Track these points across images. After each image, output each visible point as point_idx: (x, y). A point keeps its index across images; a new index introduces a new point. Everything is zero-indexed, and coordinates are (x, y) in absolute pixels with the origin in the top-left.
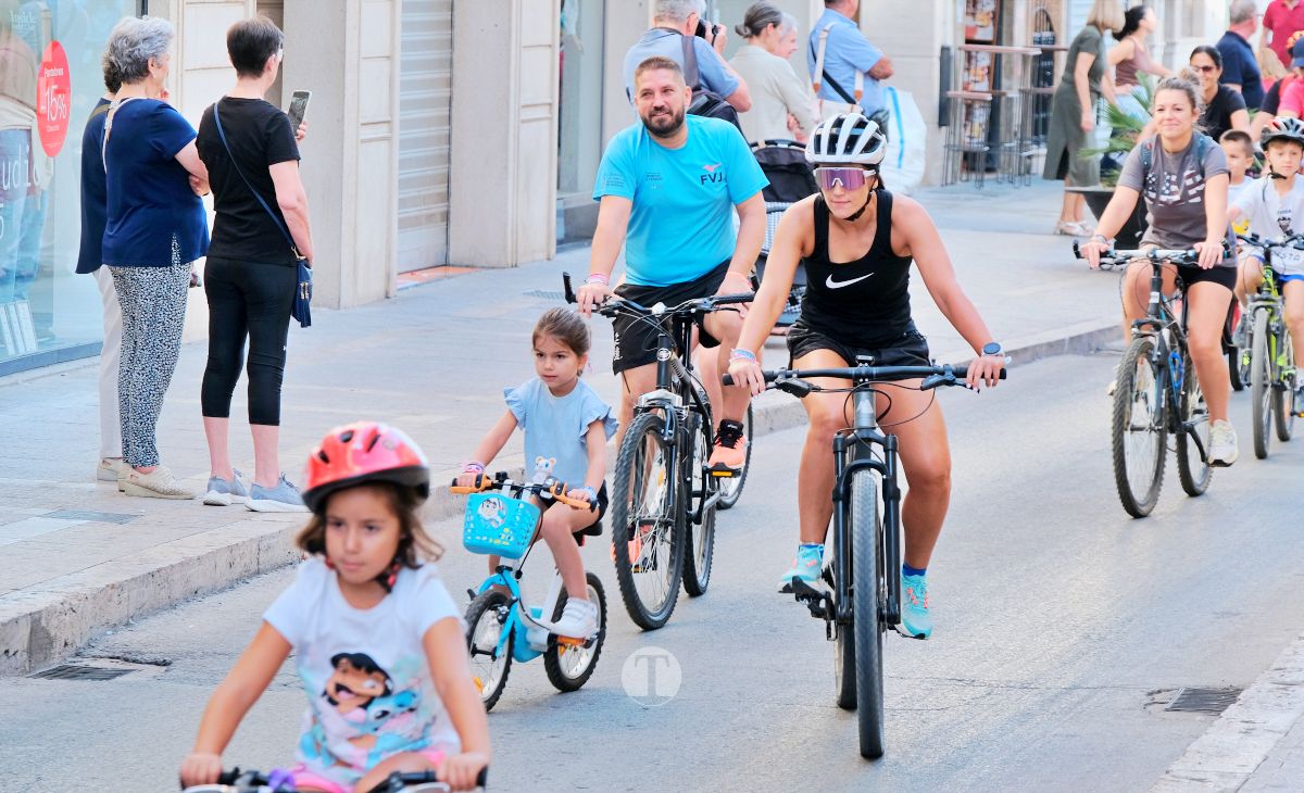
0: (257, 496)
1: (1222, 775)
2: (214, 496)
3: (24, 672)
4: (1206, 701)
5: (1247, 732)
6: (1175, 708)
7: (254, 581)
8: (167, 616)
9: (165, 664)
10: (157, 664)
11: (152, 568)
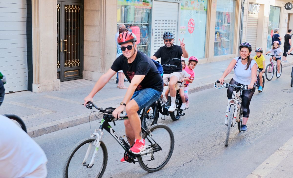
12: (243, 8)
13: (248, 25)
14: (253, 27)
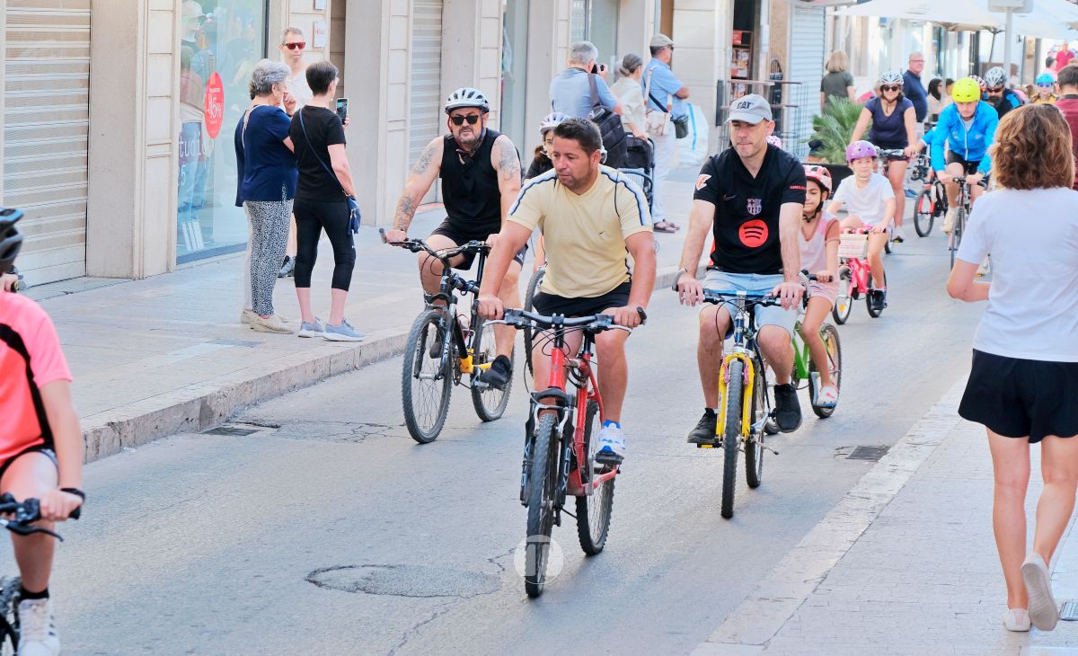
0: (330, 330)
1: (880, 495)
2: (304, 332)
3: (197, 431)
4: (869, 454)
5: (893, 471)
6: (853, 457)
7: (327, 381)
8: (277, 399)
9: (277, 427)
10: (272, 427)
11: (270, 372)
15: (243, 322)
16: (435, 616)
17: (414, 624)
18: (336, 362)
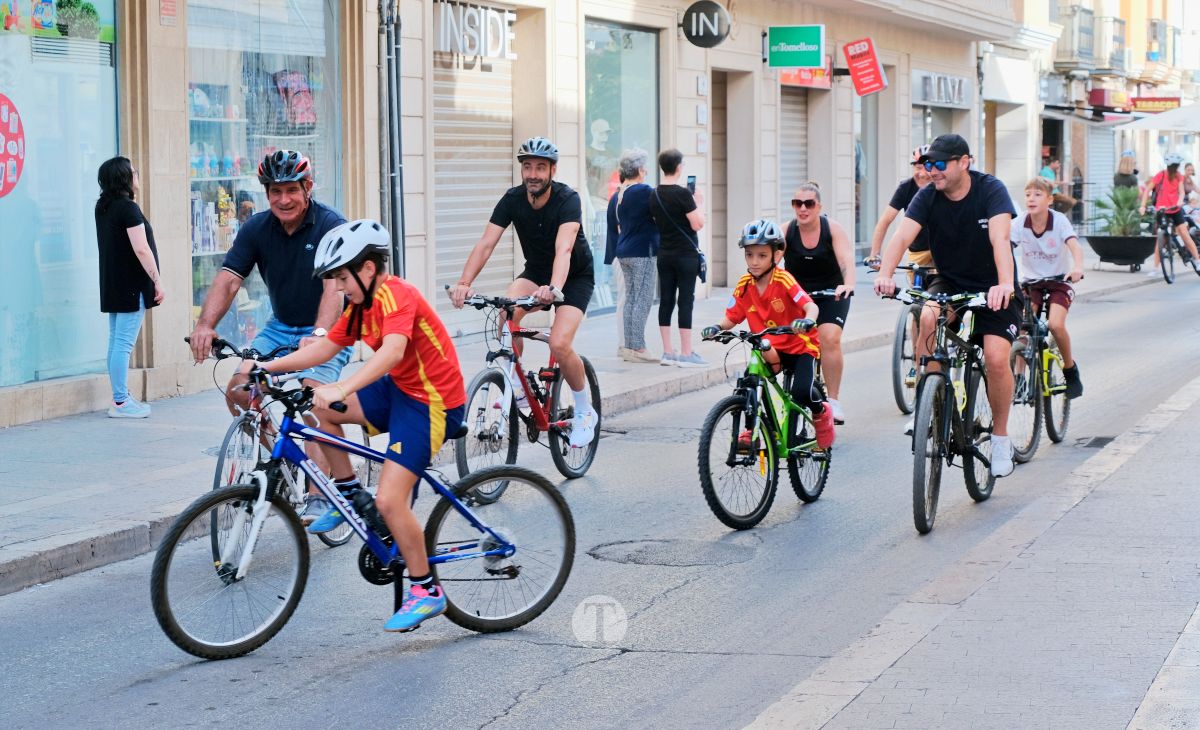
0: (682, 360)
1: (1099, 474)
2: (665, 361)
4: (1100, 442)
5: (1116, 454)
6: (1087, 446)
7: (678, 398)
8: (633, 412)
9: (624, 433)
10: (621, 433)
11: (626, 391)
12: (391, 26)
13: (438, 143)
14: (484, 155)
15: (619, 356)
16: (687, 582)
17: (666, 588)
18: (686, 383)
